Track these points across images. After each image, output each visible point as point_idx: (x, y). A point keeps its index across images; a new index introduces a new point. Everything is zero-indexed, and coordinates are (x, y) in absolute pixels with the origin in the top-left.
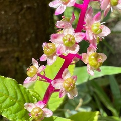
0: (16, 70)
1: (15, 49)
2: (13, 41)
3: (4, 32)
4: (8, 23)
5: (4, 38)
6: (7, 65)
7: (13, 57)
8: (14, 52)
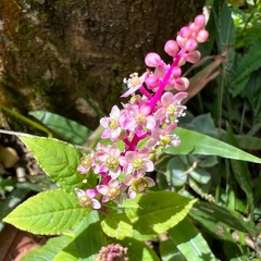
0: (110, 86)
1: (115, 57)
2: (114, 45)
3: (102, 29)
4: (111, 18)
5: (101, 38)
6: (98, 77)
7: (109, 69)
8: (113, 60)
